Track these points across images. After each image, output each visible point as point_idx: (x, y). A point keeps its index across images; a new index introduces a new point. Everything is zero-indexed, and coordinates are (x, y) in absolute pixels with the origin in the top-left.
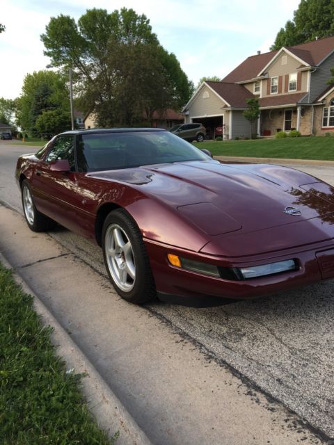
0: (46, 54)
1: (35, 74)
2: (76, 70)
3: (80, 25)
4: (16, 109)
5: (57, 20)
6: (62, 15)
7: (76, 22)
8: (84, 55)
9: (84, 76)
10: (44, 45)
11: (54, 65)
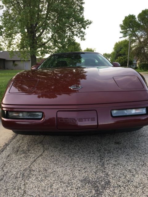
0: (121, 32)
1: (119, 42)
2: (134, 38)
3: (138, 17)
4: (110, 57)
5: (127, 17)
6: (130, 15)
7: (136, 17)
8: (139, 31)
9: (138, 40)
10: (121, 29)
11: (124, 37)
